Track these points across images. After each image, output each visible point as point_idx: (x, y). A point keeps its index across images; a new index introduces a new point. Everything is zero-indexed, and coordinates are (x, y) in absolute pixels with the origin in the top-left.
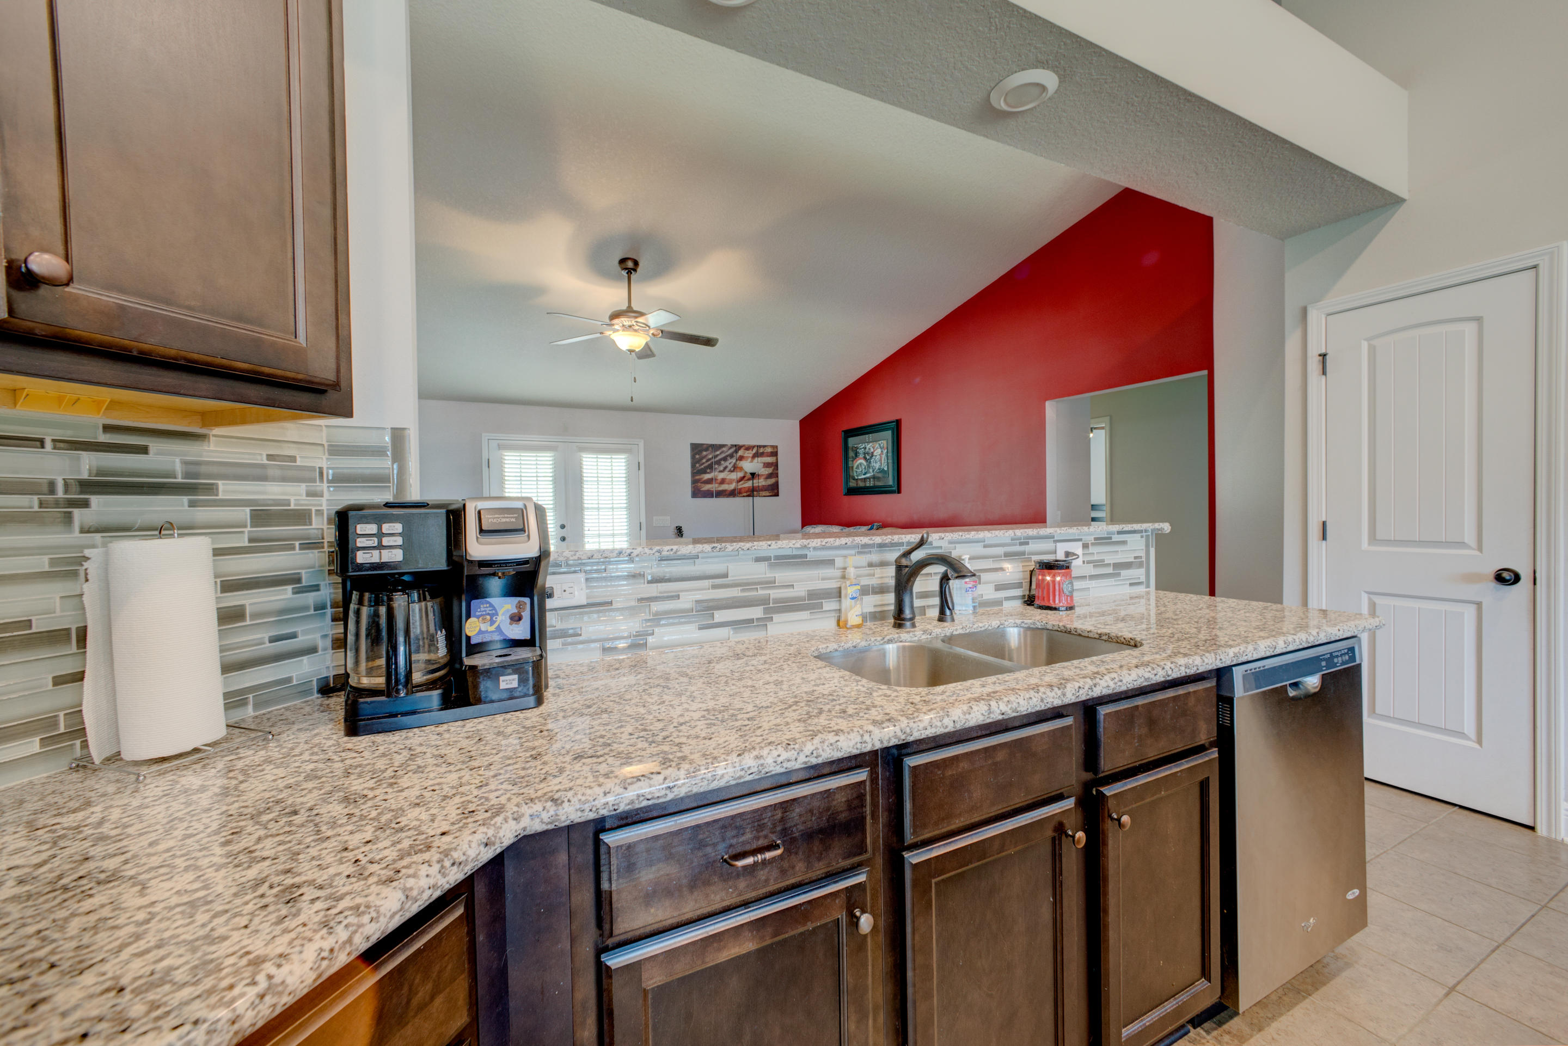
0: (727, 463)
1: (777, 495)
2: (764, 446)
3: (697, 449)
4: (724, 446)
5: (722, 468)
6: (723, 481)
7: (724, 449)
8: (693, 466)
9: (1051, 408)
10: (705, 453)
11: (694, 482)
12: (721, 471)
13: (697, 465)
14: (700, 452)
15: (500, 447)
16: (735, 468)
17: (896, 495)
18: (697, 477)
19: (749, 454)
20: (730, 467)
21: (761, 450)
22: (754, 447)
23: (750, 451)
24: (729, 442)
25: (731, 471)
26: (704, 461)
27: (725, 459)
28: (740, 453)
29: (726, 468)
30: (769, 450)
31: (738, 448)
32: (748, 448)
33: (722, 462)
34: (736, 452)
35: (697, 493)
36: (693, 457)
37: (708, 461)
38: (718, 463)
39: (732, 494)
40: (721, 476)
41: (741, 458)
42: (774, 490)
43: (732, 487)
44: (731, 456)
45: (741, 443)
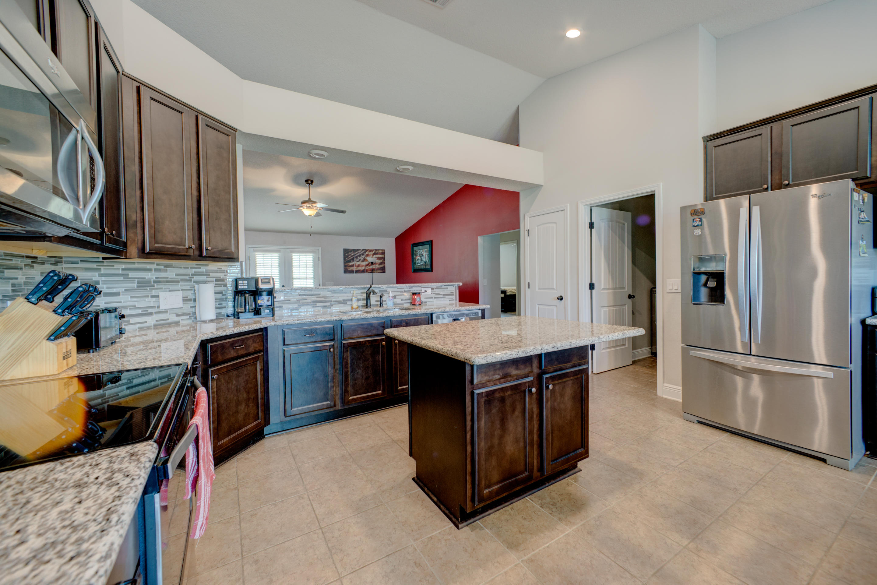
0: (361, 258)
1: (384, 272)
2: (378, 250)
3: (346, 251)
5: (358, 260)
6: (359, 266)
7: (359, 251)
8: (344, 259)
9: (480, 239)
10: (350, 253)
11: (345, 266)
12: (358, 261)
13: (347, 259)
14: (348, 253)
15: (254, 251)
16: (364, 260)
17: (431, 273)
18: (347, 264)
19: (371, 253)
20: (362, 259)
21: (377, 252)
22: (373, 250)
24: (362, 248)
25: (362, 261)
26: (350, 257)
27: (360, 256)
28: (367, 253)
29: (360, 260)
30: (381, 252)
31: (366, 250)
32: (371, 251)
33: (358, 257)
34: (365, 252)
35: (346, 271)
36: (344, 255)
37: (351, 257)
38: (356, 257)
39: (363, 271)
40: (358, 263)
41: (367, 255)
42: (383, 270)
43: (363, 268)
44: (363, 254)
45: (367, 248)
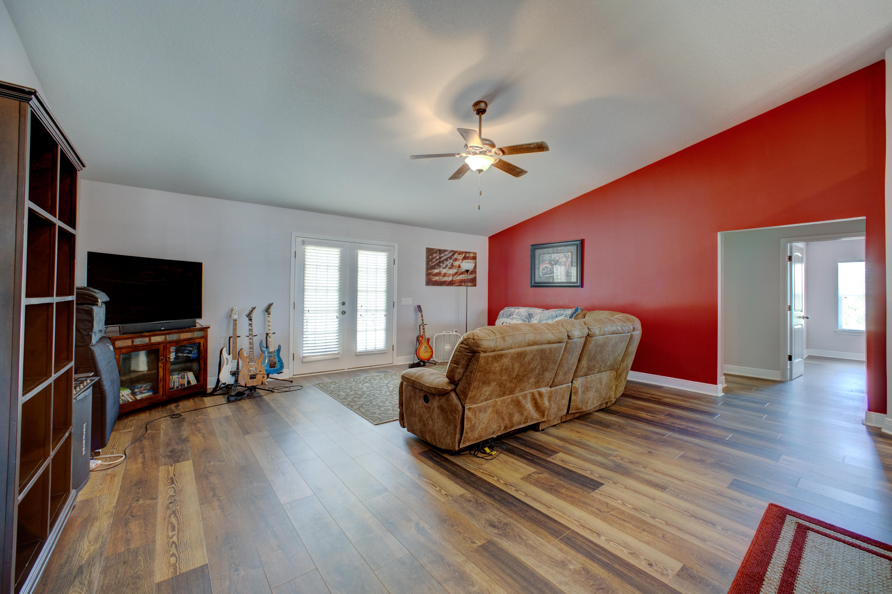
0: (448, 263)
1: (475, 285)
2: (469, 253)
3: (430, 252)
4: (446, 251)
5: (444, 266)
6: (445, 275)
7: (446, 253)
8: (427, 263)
10: (435, 255)
11: (428, 274)
12: (444, 268)
13: (430, 263)
14: (432, 254)
15: (304, 243)
16: (452, 266)
17: (580, 289)
18: (430, 271)
19: (460, 257)
20: (449, 265)
21: (467, 255)
22: (463, 253)
23: (461, 255)
24: (450, 248)
25: (450, 268)
26: (434, 260)
27: (446, 260)
28: (455, 256)
29: (447, 266)
30: (472, 255)
31: (454, 252)
32: (460, 253)
33: (445, 262)
34: (453, 255)
35: (429, 282)
36: (428, 257)
37: (437, 260)
38: (443, 262)
39: (451, 283)
40: (444, 271)
41: (456, 260)
42: (473, 282)
43: (450, 279)
44: (450, 258)
45: (456, 250)
